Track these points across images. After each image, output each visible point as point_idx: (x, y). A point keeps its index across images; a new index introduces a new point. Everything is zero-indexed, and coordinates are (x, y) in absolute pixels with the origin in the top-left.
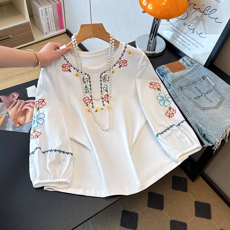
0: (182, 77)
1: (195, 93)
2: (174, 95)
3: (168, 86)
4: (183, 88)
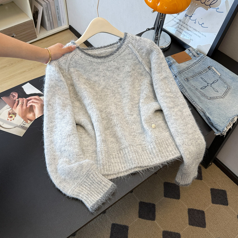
0: (188, 68)
1: (201, 83)
2: (180, 86)
3: (174, 77)
4: (189, 79)
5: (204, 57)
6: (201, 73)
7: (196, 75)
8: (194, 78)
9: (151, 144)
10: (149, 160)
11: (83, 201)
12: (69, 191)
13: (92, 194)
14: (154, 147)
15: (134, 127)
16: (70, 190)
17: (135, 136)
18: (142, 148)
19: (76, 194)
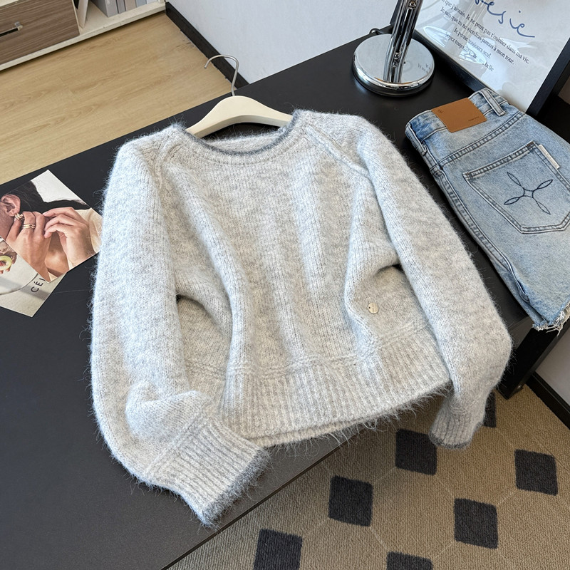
0: (475, 145)
1: (507, 187)
2: (452, 193)
3: (436, 169)
4: (476, 177)
5: (519, 116)
6: (508, 160)
7: (495, 165)
8: (488, 174)
9: (370, 359)
10: (365, 402)
11: (184, 495)
12: (148, 470)
13: (206, 477)
14: (378, 367)
15: (325, 310)
16: (150, 467)
17: (327, 337)
18: (346, 369)
19: (164, 477)
